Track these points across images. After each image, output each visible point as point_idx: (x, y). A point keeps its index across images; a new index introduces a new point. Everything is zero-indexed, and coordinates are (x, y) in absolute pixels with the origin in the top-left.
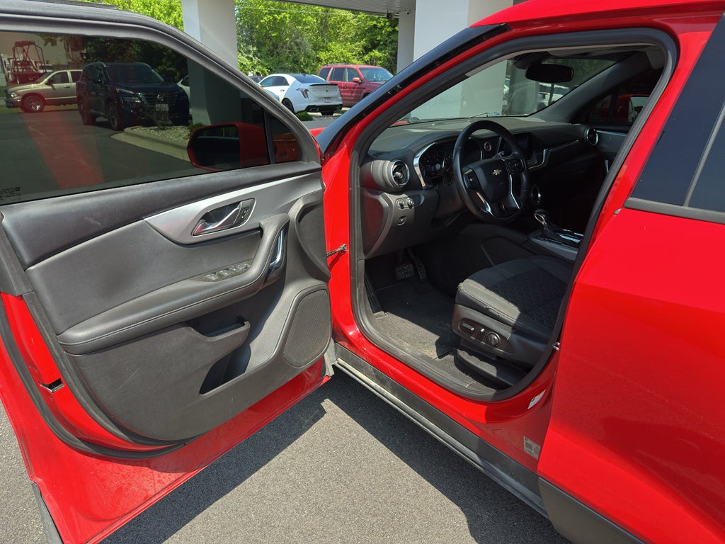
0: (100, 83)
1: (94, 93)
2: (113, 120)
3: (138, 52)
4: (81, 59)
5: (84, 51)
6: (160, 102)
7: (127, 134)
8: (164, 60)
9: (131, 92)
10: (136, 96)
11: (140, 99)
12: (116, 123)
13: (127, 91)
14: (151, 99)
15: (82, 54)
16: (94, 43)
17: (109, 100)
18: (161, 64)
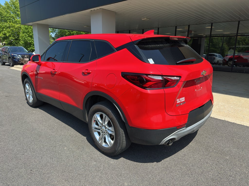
0: (7, 52)
1: (5, 56)
2: (11, 63)
3: (23, 43)
4: (2, 45)
5: (4, 43)
6: (26, 58)
7: (15, 67)
8: (32, 46)
9: (17, 55)
10: (18, 56)
11: (19, 57)
12: (11, 64)
13: (15, 55)
14: (23, 57)
15: (3, 44)
16: (7, 40)
17: (9, 58)
18: (31, 47)
